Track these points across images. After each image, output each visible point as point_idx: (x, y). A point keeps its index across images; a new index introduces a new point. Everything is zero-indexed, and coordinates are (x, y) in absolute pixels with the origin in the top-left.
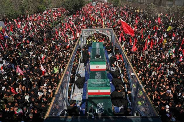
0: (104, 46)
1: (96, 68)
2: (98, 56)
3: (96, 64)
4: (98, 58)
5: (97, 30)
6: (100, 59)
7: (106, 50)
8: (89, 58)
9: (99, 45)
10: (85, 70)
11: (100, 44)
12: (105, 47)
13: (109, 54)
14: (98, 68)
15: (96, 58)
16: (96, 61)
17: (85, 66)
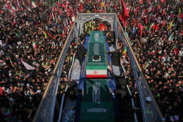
0: (104, 36)
1: (94, 74)
2: (96, 57)
3: (94, 69)
4: (96, 61)
5: (96, 16)
6: (99, 62)
7: (107, 41)
8: (86, 55)
9: (98, 36)
10: (80, 70)
11: (99, 34)
12: (106, 37)
13: (110, 46)
14: (97, 74)
15: (94, 60)
16: (93, 65)
17: (80, 64)
